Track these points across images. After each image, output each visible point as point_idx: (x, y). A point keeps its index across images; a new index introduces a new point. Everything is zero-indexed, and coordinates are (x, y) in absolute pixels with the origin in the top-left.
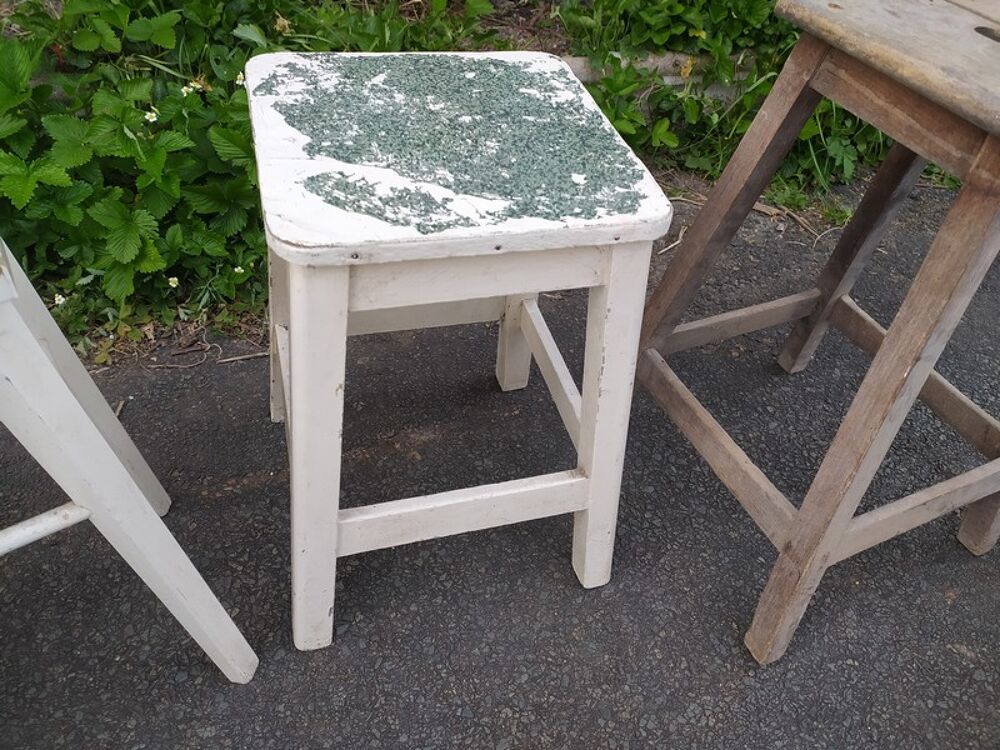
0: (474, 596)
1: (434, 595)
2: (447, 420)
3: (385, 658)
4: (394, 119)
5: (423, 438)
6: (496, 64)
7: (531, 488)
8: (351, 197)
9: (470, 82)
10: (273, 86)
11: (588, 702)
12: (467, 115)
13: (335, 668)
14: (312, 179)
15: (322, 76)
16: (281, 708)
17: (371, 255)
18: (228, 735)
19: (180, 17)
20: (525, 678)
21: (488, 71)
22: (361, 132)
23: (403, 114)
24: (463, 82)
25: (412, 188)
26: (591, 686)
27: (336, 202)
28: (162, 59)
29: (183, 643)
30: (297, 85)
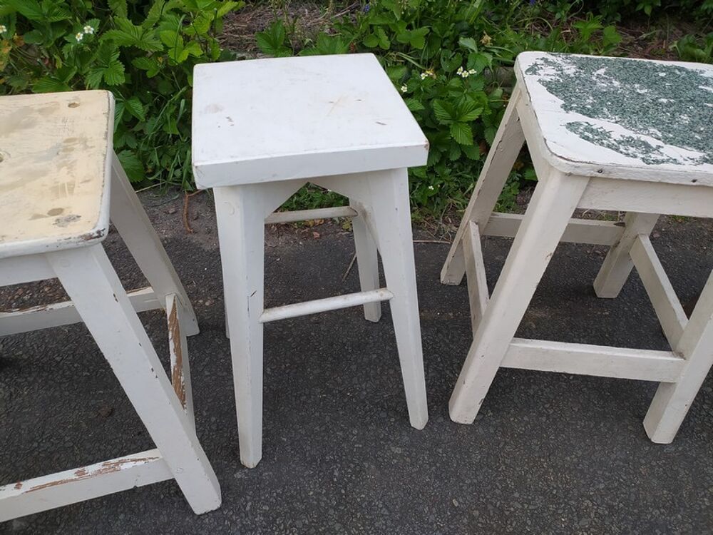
0: (568, 423)
1: (540, 414)
2: (555, 307)
3: (506, 443)
4: (615, 95)
5: (537, 315)
6: (681, 69)
7: (641, 356)
8: (596, 137)
9: (663, 78)
10: (536, 70)
11: (649, 516)
12: (664, 98)
13: (474, 438)
14: (570, 124)
15: (565, 67)
16: (440, 451)
17: (610, 173)
18: (408, 456)
19: (429, 30)
20: (602, 486)
21: (674, 73)
22: (595, 101)
23: (621, 93)
24: (657, 78)
25: (635, 136)
26: (651, 506)
27: (587, 139)
28: (409, 55)
29: (385, 396)
30: (550, 70)
